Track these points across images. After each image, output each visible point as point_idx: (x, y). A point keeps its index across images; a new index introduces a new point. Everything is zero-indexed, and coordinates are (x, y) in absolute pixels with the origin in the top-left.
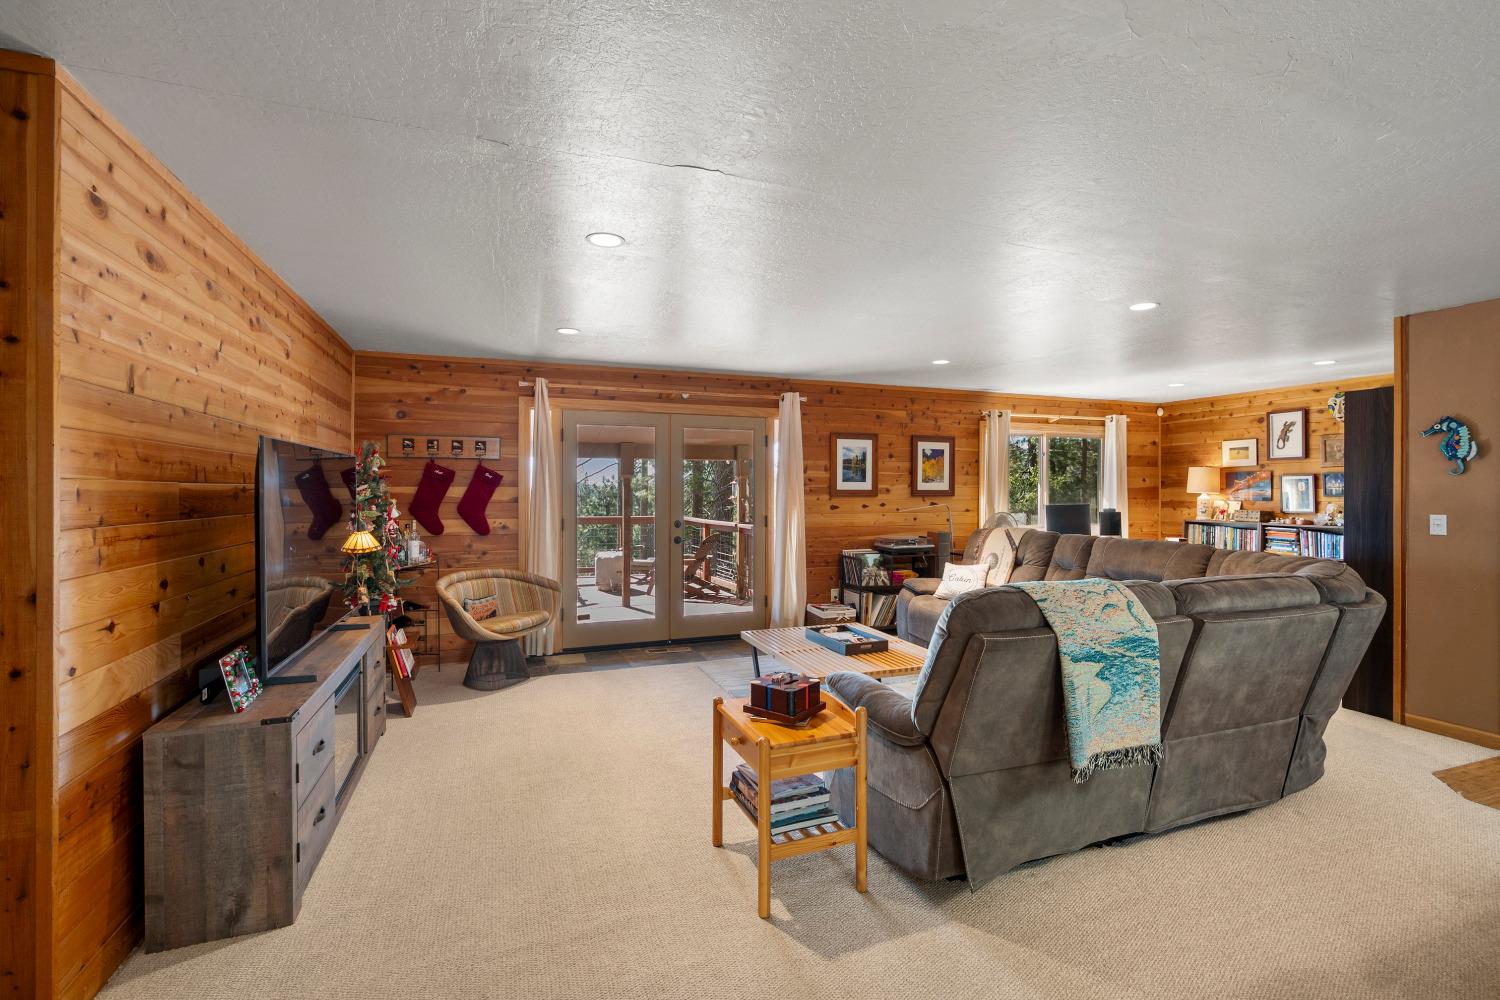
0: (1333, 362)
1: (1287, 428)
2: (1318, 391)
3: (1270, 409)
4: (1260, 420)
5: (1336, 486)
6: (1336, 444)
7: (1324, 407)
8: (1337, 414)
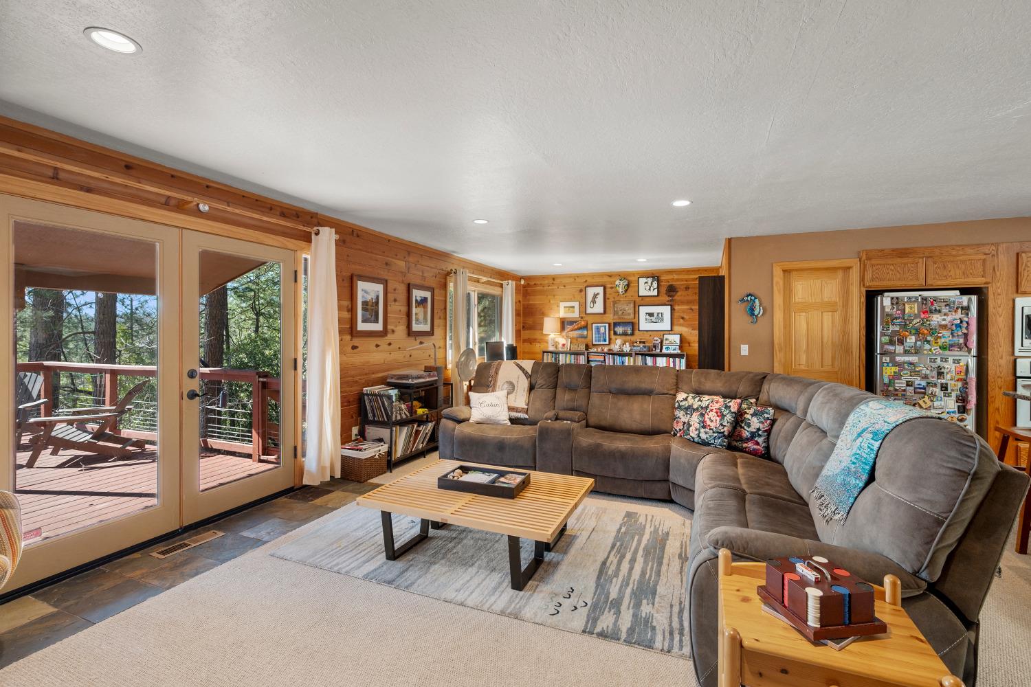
0: (645, 260)
1: (596, 296)
2: (610, 276)
3: (585, 285)
4: (581, 291)
5: (619, 330)
6: (619, 307)
7: (613, 286)
8: (621, 290)
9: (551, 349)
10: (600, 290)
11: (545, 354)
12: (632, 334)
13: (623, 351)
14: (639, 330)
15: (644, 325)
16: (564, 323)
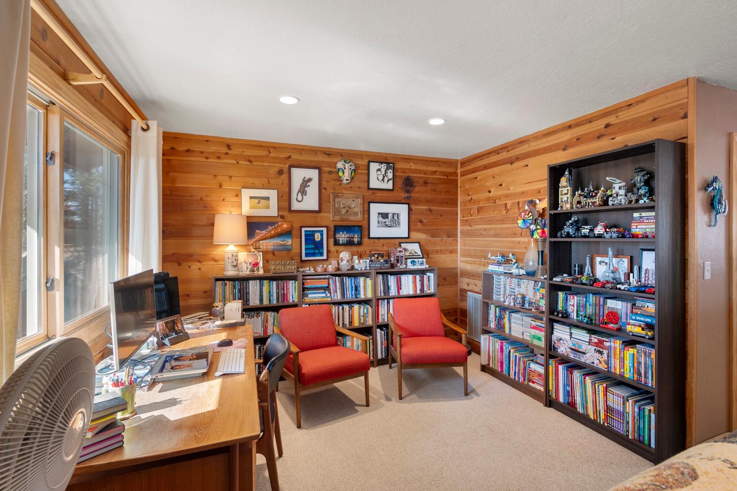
1: (306, 182)
2: (328, 154)
3: (289, 163)
4: (280, 172)
5: (342, 237)
6: (342, 202)
7: (333, 170)
8: (346, 176)
9: (231, 272)
10: (314, 174)
11: (219, 283)
12: (360, 244)
13: (353, 268)
14: (369, 238)
15: (376, 231)
16: (253, 226)
